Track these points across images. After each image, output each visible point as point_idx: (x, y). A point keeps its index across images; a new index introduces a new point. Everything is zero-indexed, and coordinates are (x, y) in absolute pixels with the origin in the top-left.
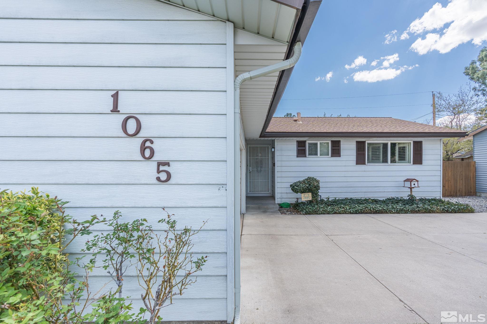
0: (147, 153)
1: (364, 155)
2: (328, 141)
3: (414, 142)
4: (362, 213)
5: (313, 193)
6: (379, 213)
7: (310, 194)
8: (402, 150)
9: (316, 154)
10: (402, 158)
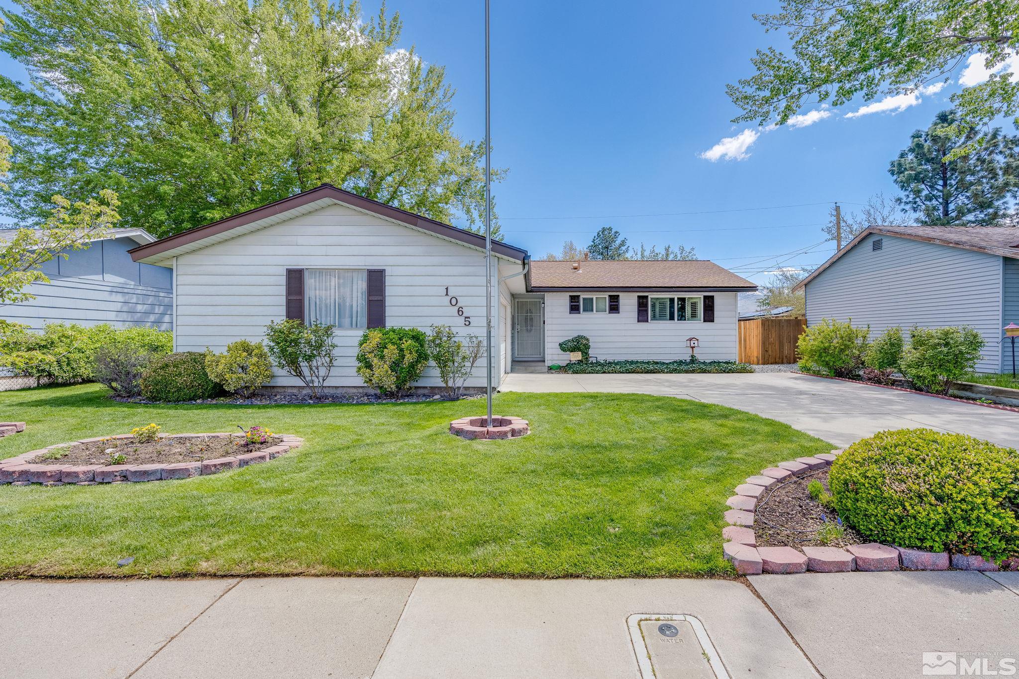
0: (460, 313)
1: (647, 311)
2: (606, 295)
3: (705, 297)
4: (633, 372)
5: (582, 353)
6: (651, 373)
7: (580, 353)
8: (694, 306)
9: (592, 310)
10: (694, 315)
